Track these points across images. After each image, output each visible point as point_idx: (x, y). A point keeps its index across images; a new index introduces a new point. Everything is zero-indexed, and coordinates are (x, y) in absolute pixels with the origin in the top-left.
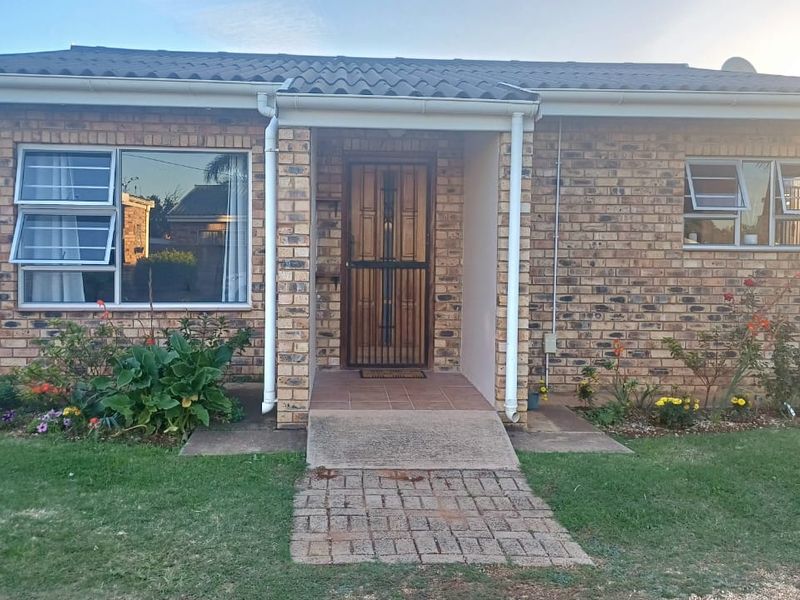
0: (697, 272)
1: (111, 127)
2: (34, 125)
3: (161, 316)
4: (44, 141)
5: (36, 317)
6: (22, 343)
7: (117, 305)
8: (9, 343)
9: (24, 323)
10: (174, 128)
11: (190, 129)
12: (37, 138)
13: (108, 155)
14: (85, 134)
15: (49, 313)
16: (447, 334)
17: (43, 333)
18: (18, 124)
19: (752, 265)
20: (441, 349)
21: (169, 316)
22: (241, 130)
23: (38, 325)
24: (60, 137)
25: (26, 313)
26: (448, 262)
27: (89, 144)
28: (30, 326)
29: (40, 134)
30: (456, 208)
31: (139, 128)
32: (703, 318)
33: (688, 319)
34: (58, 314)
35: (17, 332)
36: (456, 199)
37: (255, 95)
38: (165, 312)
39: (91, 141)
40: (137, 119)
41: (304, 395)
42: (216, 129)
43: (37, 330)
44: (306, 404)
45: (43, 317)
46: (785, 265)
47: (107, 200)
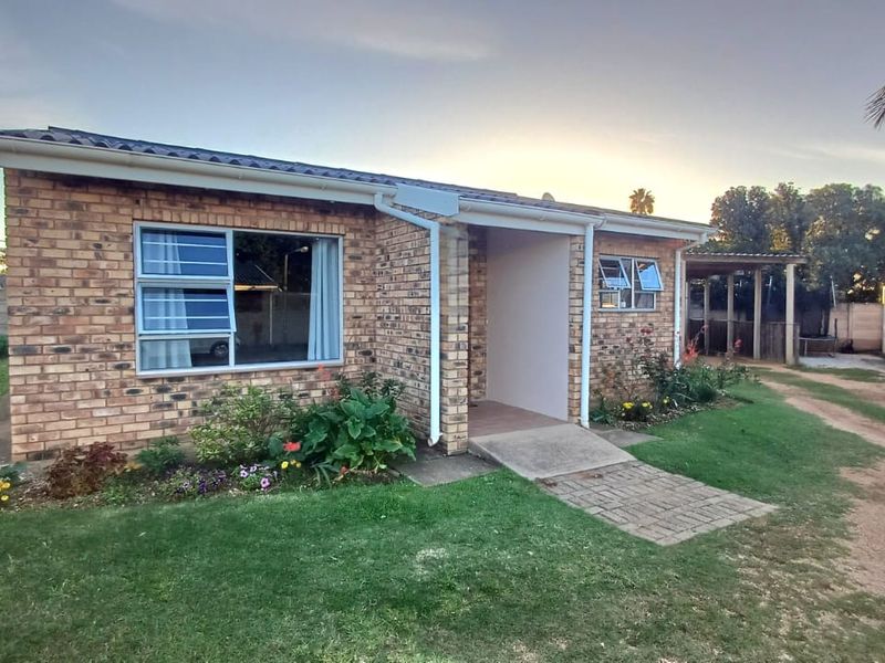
0: (605, 324)
1: (229, 210)
2: (154, 204)
3: (274, 374)
4: (165, 219)
5: (160, 383)
6: (145, 409)
7: (232, 367)
8: (132, 410)
9: (146, 390)
10: (284, 215)
11: (297, 216)
12: (158, 216)
13: (223, 236)
14: (205, 215)
15: (171, 379)
16: (478, 373)
17: (167, 398)
18: (138, 202)
19: (627, 320)
20: (475, 385)
21: (282, 374)
22: (336, 220)
23: (161, 390)
24: (180, 217)
25: (147, 381)
26: (479, 322)
27: (208, 225)
28: (153, 391)
29: (161, 212)
30: (483, 284)
31: (254, 213)
32: (607, 353)
33: (600, 354)
34: (180, 379)
35: (139, 399)
36: (483, 278)
37: (373, 194)
38: (278, 371)
39: (211, 222)
40: (252, 205)
41: (464, 427)
42: (318, 218)
43: (160, 395)
44: (466, 434)
45: (166, 382)
46: (641, 320)
47: (227, 275)
